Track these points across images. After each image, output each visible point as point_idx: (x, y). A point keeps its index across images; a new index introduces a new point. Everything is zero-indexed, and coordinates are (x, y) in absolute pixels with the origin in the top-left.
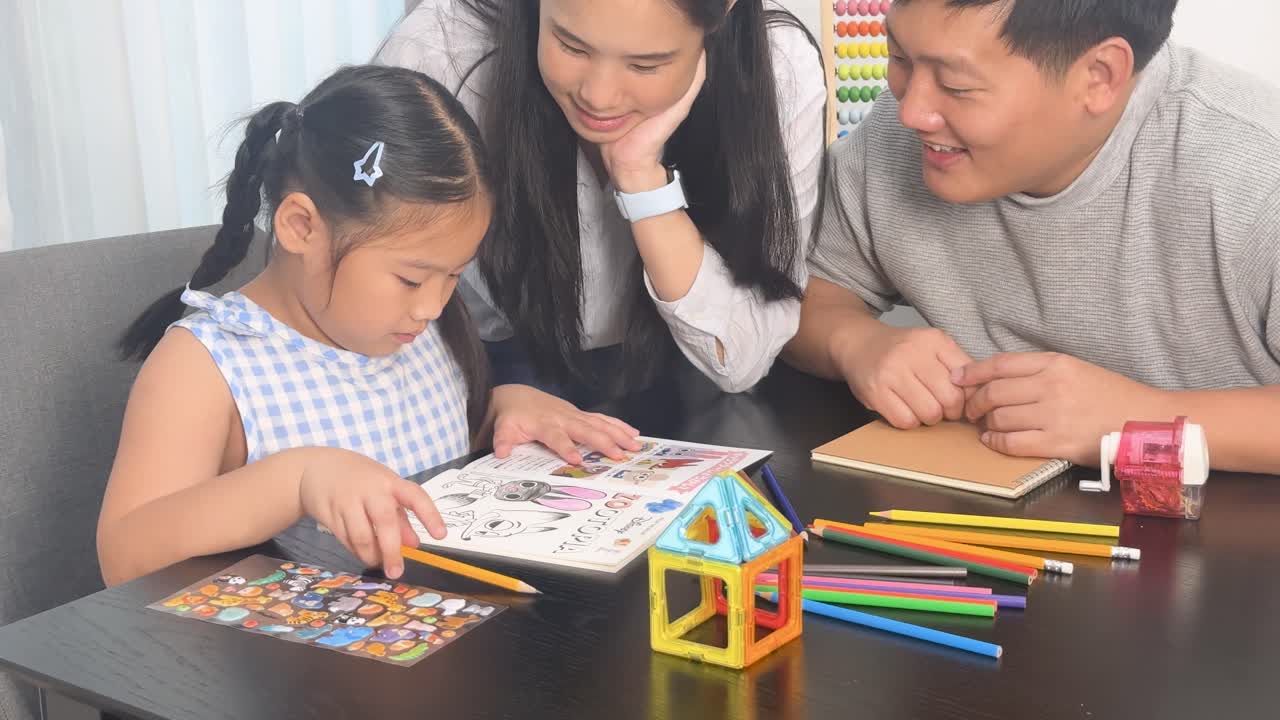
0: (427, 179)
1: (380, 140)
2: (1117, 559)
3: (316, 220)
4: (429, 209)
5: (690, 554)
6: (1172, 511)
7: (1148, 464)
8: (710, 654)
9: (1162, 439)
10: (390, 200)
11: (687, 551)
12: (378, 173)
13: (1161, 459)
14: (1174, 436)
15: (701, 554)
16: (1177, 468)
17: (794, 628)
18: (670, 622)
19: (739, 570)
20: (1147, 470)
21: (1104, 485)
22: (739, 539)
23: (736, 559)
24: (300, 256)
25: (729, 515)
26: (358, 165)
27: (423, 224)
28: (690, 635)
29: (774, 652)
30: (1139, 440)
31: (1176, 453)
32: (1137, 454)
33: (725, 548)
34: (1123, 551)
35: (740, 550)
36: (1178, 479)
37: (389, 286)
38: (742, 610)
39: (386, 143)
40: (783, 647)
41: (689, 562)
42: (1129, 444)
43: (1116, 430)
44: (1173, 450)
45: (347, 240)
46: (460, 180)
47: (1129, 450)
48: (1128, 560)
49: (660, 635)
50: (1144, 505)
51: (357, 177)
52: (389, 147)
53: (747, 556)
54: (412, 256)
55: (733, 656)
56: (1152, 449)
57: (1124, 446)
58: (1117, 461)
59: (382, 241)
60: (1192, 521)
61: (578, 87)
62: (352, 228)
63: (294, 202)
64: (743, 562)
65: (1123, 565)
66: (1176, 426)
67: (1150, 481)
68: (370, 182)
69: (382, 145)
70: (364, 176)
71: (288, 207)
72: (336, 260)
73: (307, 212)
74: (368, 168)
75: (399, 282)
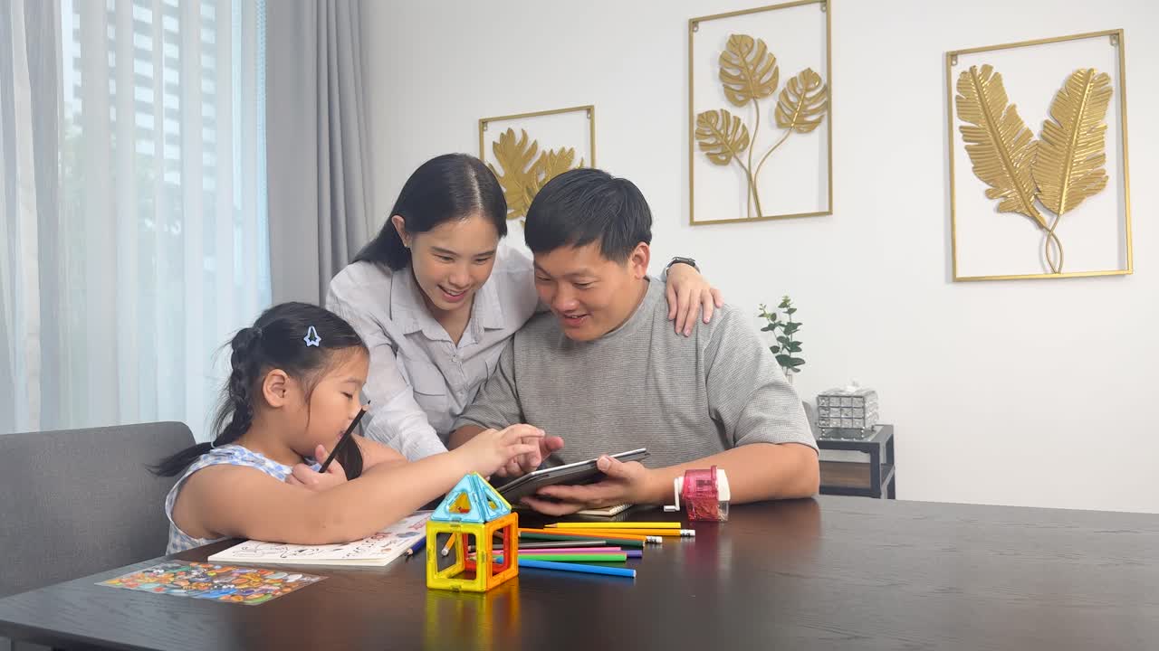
2: (683, 536)
4: (347, 350)
5: (453, 521)
6: (713, 517)
7: (700, 492)
8: (464, 585)
9: (706, 477)
10: (330, 351)
11: (450, 519)
12: (319, 339)
13: (706, 489)
14: (712, 476)
15: (458, 520)
16: (715, 492)
17: (512, 572)
18: (439, 571)
19: (483, 526)
20: (699, 494)
21: (677, 508)
22: (482, 508)
23: (481, 521)
24: (281, 407)
25: (476, 495)
26: (306, 339)
29: (503, 584)
30: (693, 479)
31: (714, 484)
32: (693, 486)
33: (474, 514)
34: (685, 532)
35: (483, 514)
36: (716, 499)
38: (485, 552)
39: (316, 326)
40: (508, 581)
41: (452, 526)
42: (689, 482)
43: (681, 475)
44: (712, 483)
47: (689, 485)
48: (689, 536)
49: (433, 577)
50: (699, 516)
51: (308, 345)
53: (488, 518)
54: (347, 378)
55: (479, 584)
56: (701, 483)
57: (686, 483)
58: (683, 491)
59: (330, 375)
60: (724, 521)
63: (273, 375)
64: (485, 523)
65: (686, 540)
66: (712, 470)
67: (701, 501)
68: (317, 344)
69: (314, 330)
70: (313, 342)
71: (271, 379)
72: (307, 398)
73: (283, 378)
74: (312, 338)
75: (344, 396)
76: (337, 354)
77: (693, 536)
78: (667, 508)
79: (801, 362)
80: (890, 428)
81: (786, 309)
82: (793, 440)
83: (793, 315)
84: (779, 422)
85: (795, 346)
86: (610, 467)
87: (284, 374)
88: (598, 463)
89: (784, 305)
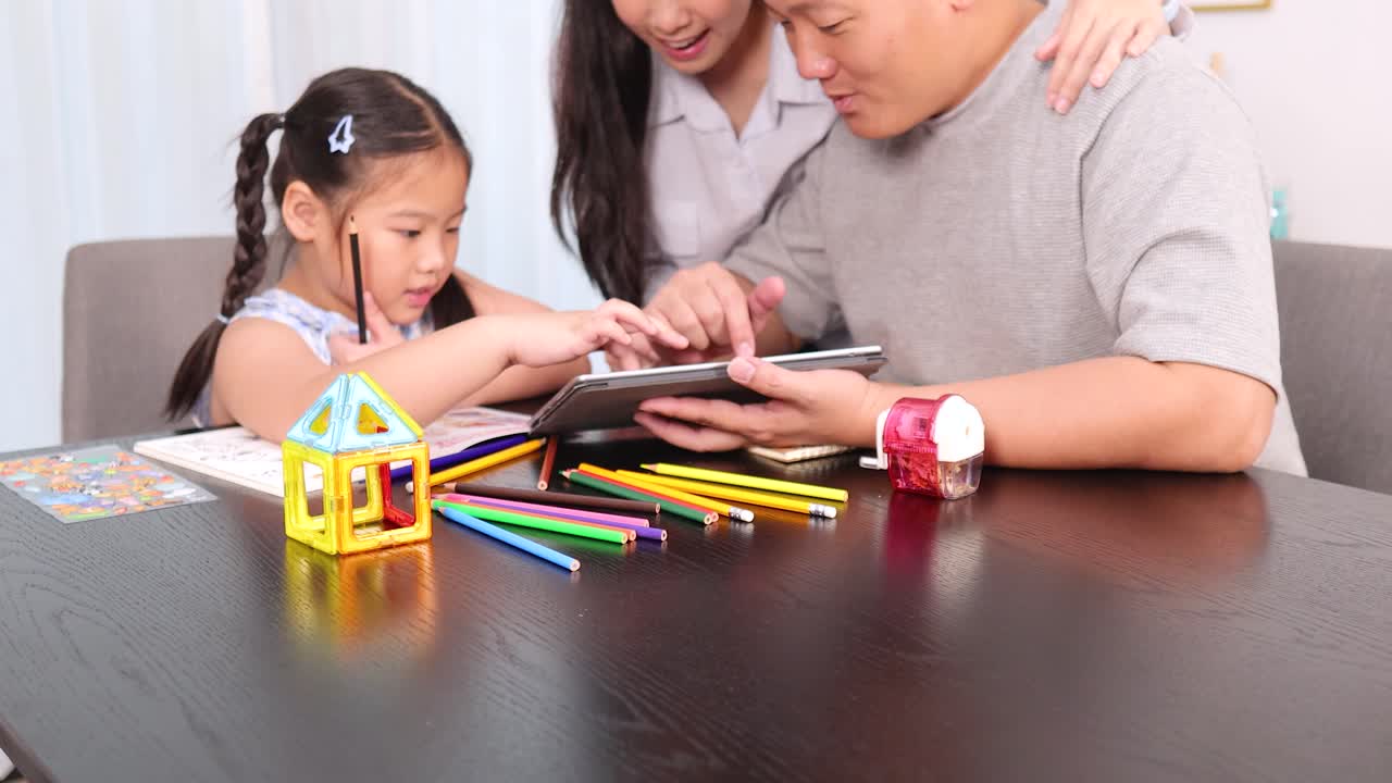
0: (395, 135)
1: (346, 114)
2: (814, 516)
3: (315, 203)
4: (399, 161)
5: (305, 444)
6: (935, 489)
8: (316, 541)
10: (367, 161)
11: (304, 440)
12: (351, 140)
15: (310, 444)
19: (332, 458)
21: (880, 462)
22: (340, 431)
24: (311, 242)
25: (341, 410)
26: (332, 139)
27: (399, 174)
29: (385, 548)
34: (820, 508)
39: (352, 115)
40: (402, 545)
41: (303, 451)
42: (898, 419)
45: (342, 210)
46: (424, 133)
47: (899, 424)
49: (291, 522)
50: (912, 483)
51: (333, 149)
52: (356, 118)
54: (399, 207)
56: (923, 423)
57: (893, 420)
58: (886, 435)
59: (372, 200)
62: (344, 197)
63: (293, 192)
64: (337, 452)
67: (916, 458)
68: (346, 149)
69: (349, 118)
70: (340, 146)
71: (291, 197)
72: (338, 233)
73: (307, 196)
74: (340, 138)
75: (399, 235)
78: (865, 461)
82: (1188, 356)
84: (1171, 317)
86: (753, 379)
87: (307, 190)
88: (729, 370)
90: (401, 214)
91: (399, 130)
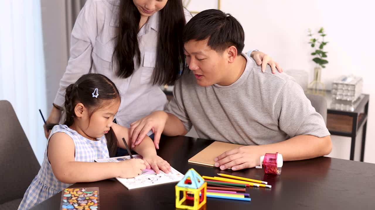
3: (84, 108)
4: (109, 101)
6: (275, 173)
7: (270, 163)
9: (273, 158)
10: (101, 100)
12: (98, 95)
13: (273, 162)
14: (275, 156)
15: (187, 187)
16: (276, 164)
17: (204, 202)
18: (179, 201)
20: (270, 164)
21: (261, 167)
22: (196, 183)
23: (196, 188)
25: (194, 178)
26: (93, 94)
28: (183, 204)
29: (202, 207)
30: (268, 158)
31: (276, 160)
32: (268, 161)
33: (193, 185)
35: (197, 186)
36: (276, 166)
37: (103, 120)
38: (197, 199)
39: (98, 88)
40: (203, 205)
42: (266, 158)
44: (275, 160)
45: (92, 111)
46: (114, 94)
47: (266, 160)
49: (178, 204)
50: (269, 171)
54: (107, 112)
56: (271, 159)
57: (265, 159)
58: (263, 162)
59: (100, 110)
60: (279, 175)
61: (144, 5)
62: (93, 108)
63: (79, 105)
64: (197, 188)
67: (270, 167)
68: (96, 97)
69: (97, 89)
70: (95, 96)
71: (78, 106)
72: (90, 116)
73: (82, 107)
74: (95, 94)
75: (105, 118)
76: (104, 102)
77: (270, 188)
79: (326, 62)
80: (367, 96)
81: (321, 34)
83: (325, 37)
85: (324, 55)
87: (82, 105)
89: (320, 31)
90: (107, 114)
91: (109, 93)
